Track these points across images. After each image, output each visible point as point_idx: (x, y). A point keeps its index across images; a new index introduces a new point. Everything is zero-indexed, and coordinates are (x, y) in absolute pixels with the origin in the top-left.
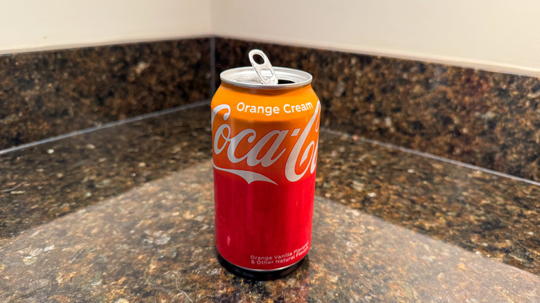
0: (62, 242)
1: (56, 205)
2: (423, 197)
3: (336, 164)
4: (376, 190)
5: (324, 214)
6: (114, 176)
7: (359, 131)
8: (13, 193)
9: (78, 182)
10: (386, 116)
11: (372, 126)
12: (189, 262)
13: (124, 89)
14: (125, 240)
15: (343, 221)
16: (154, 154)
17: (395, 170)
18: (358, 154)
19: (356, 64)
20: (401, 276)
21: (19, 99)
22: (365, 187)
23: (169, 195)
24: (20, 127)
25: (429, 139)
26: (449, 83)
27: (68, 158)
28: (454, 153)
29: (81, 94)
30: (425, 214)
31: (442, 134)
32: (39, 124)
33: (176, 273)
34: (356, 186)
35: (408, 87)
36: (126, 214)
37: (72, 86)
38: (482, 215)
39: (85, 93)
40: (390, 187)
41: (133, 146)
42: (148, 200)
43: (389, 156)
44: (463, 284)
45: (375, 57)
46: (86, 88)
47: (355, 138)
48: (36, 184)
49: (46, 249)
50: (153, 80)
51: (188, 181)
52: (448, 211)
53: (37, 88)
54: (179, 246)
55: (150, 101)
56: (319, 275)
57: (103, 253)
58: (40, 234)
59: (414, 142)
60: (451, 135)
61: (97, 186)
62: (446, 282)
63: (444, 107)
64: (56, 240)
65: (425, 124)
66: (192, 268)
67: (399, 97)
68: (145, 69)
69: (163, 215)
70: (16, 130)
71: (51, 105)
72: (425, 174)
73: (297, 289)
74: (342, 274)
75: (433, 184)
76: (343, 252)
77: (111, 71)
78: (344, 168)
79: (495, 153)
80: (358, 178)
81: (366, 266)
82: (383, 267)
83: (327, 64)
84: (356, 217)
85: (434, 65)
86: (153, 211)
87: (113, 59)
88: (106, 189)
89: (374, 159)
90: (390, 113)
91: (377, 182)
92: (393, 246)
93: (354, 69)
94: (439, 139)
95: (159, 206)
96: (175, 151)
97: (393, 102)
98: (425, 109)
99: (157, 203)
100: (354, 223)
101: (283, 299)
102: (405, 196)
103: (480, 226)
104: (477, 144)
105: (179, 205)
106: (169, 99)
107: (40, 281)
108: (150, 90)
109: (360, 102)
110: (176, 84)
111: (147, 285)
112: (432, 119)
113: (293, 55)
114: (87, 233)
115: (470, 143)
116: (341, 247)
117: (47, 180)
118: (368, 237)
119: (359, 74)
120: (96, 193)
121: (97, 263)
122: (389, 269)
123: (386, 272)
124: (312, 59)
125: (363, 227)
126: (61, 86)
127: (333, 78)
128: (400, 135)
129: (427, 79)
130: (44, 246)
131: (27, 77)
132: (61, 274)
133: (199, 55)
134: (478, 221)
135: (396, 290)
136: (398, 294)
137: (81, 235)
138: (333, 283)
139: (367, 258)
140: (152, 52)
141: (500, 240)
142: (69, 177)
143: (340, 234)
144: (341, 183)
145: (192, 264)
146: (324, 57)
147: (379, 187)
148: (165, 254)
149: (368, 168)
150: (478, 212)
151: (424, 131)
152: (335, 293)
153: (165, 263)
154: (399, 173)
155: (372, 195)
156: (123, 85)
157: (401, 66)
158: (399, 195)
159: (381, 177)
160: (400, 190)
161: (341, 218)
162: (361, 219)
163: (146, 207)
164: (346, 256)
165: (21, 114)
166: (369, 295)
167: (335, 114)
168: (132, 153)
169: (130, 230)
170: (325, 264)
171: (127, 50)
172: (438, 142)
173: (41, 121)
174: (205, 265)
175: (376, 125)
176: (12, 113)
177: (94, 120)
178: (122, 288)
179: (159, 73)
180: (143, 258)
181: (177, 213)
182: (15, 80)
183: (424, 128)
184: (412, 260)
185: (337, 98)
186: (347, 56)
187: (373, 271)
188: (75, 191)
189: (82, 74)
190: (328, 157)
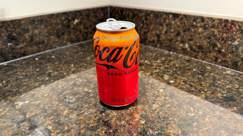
0: (32, 100)
1: (33, 83)
2: (197, 83)
3: (159, 66)
4: (175, 80)
5: (146, 91)
6: (59, 70)
7: (173, 50)
8: (18, 77)
9: (44, 73)
10: (186, 43)
11: (179, 47)
12: (81, 111)
13: (69, 31)
14: (57, 99)
15: (155, 94)
16: (78, 61)
17: (187, 69)
18: (171, 61)
19: (172, 18)
20: (175, 123)
21: (24, 37)
22: (169, 78)
23: (80, 79)
24: (25, 49)
25: (206, 54)
26: (216, 27)
27: (43, 62)
28: (218, 61)
29: (50, 34)
30: (195, 92)
31: (212, 52)
32: (32, 47)
33: (74, 115)
34: (165, 77)
35: (196, 29)
36: (60, 88)
37: (46, 31)
38: (225, 93)
39: (52, 34)
40: (182, 78)
41: (71, 57)
42: (71, 82)
43: (186, 62)
44: (205, 129)
45: (180, 14)
46: (52, 31)
47: (171, 53)
48: (28, 73)
49: (25, 102)
50: (82, 27)
51: (90, 73)
52: (208, 91)
53: (31, 32)
54: (78, 103)
55: (80, 36)
56: (136, 120)
57: (47, 105)
58: (24, 96)
59: (198, 55)
60: (216, 53)
61: (52, 75)
62: (197, 127)
63: (214, 39)
64: (30, 98)
65: (204, 47)
66: (82, 114)
67: (192, 34)
68: (78, 22)
69: (76, 89)
70: (23, 50)
71: (37, 39)
72: (201, 71)
73: (125, 126)
74: (147, 120)
75: (204, 77)
76: (150, 109)
77: (63, 24)
78: (161, 68)
79: (238, 62)
80: (168, 73)
81: (160, 117)
82: (168, 118)
83: (159, 18)
84: (161, 92)
85: (208, 18)
86: (71, 87)
87: (63, 18)
88: (55, 76)
89: (178, 64)
90: (187, 41)
91: (176, 75)
92: (175, 108)
93: (171, 20)
94: (211, 54)
95: (75, 85)
96: (87, 60)
97: (189, 36)
98: (204, 40)
99: (74, 83)
100: (159, 95)
101: (117, 130)
102: (188, 83)
103: (222, 99)
104: (230, 57)
105: (83, 84)
106: (89, 35)
107: (20, 116)
108: (81, 31)
109: (174, 36)
110: (92, 28)
111: (61, 120)
112: (207, 45)
113: (143, 14)
114: (43, 96)
115: (226, 57)
116: (150, 107)
117: (32, 72)
118: (164, 102)
119: (173, 22)
120: (51, 78)
121: (43, 109)
122: (171, 119)
123: (168, 120)
124: (152, 16)
125: (163, 97)
126: (41, 31)
127: (161, 25)
128: (192, 52)
129: (205, 25)
130: (25, 101)
131: (26, 28)
132: (29, 114)
133: (102, 15)
134: (222, 96)
135: (171, 130)
136: (171, 131)
137: (40, 97)
138: (142, 124)
139: (161, 113)
140: (81, 15)
141: (231, 107)
142: (41, 71)
143: (151, 100)
144: (158, 75)
145: (82, 112)
146: (157, 14)
147: (176, 78)
148: (72, 107)
149: (174, 68)
150: (223, 92)
151: (203, 50)
152: (141, 129)
153: (71, 111)
154: (188, 71)
155: (172, 82)
156: (68, 29)
157: (193, 19)
158: (185, 82)
159: (179, 73)
160: (186, 80)
161: (154, 93)
162: (163, 94)
163: (69, 85)
164: (151, 111)
165: (25, 44)
166: (157, 131)
167: (162, 42)
168: (69, 60)
169: (60, 95)
170: (140, 115)
171: (69, 14)
172: (210, 56)
173: (33, 46)
174: (87, 112)
175: (181, 47)
176: (21, 43)
177: (56, 45)
178: (51, 121)
179: (84, 24)
180: (62, 108)
181: (82, 88)
182: (22, 29)
183: (204, 49)
184: (183, 115)
185: (163, 34)
186: (167, 14)
187: (162, 119)
188: (42, 77)
189: (50, 25)
190: (156, 63)
